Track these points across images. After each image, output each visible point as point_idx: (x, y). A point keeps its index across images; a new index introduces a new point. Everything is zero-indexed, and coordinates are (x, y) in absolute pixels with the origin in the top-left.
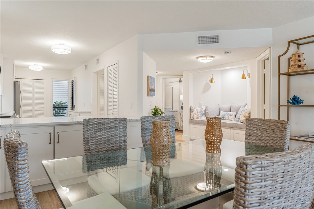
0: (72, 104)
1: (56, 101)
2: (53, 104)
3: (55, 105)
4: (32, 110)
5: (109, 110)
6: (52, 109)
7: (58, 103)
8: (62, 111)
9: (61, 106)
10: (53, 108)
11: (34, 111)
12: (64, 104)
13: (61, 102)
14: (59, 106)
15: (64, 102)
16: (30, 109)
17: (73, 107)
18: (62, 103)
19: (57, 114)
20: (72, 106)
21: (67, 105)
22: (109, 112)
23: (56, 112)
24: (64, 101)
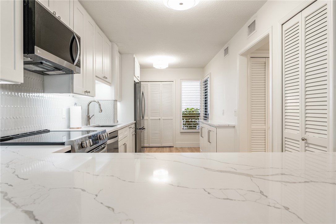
0: (206, 112)
1: (186, 107)
2: (183, 112)
3: (186, 113)
4: (160, 119)
5: (286, 127)
6: (182, 118)
7: (189, 110)
8: (193, 120)
9: (192, 114)
10: (183, 116)
11: (162, 120)
12: (196, 111)
13: (192, 108)
14: (190, 114)
15: (196, 109)
16: (158, 118)
17: (206, 117)
18: (193, 110)
19: (188, 124)
20: (206, 114)
21: (199, 113)
22: (285, 131)
23: (187, 122)
24: (195, 107)
